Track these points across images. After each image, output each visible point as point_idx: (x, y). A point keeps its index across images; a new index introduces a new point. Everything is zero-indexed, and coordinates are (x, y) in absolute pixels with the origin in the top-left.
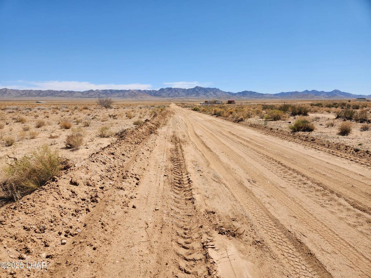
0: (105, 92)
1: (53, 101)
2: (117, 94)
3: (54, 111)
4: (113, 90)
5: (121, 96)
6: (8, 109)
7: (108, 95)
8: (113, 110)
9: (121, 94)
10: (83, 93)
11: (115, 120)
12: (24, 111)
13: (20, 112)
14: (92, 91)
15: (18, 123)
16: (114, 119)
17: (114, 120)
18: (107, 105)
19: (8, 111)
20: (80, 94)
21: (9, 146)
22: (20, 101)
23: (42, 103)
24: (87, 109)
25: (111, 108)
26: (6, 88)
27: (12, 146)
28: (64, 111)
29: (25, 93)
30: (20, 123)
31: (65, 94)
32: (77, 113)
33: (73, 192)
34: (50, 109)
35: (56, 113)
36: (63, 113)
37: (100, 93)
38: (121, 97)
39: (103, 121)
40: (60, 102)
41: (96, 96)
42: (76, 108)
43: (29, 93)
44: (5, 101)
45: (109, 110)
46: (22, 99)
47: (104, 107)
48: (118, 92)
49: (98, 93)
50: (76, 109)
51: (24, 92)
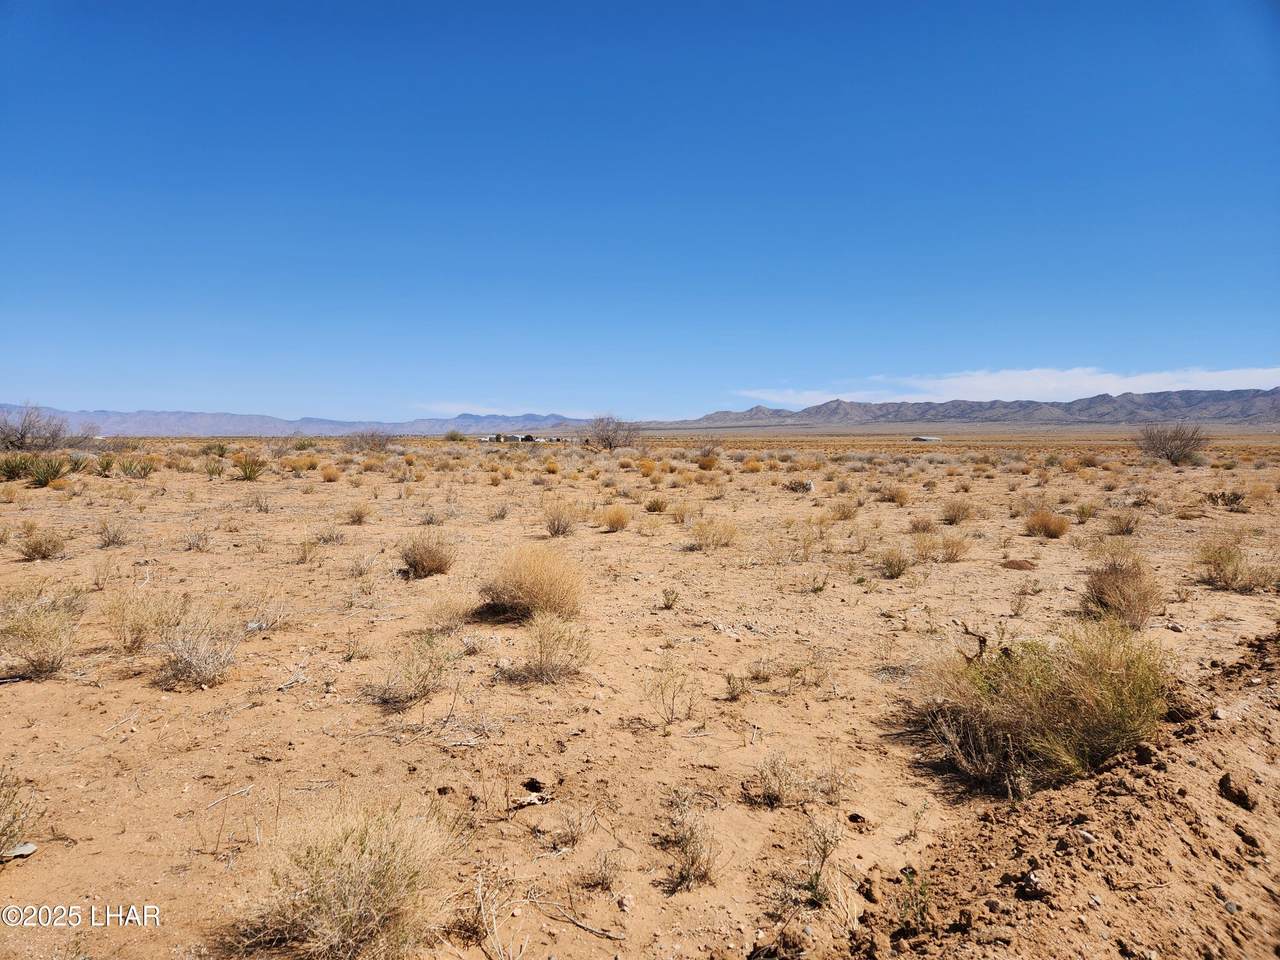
0: (1161, 401)
1: (963, 434)
2: (1214, 409)
3: (979, 469)
4: (1198, 392)
5: (1234, 417)
6: (848, 459)
7: (1175, 411)
8: (1206, 471)
9: (1235, 407)
10: (1068, 407)
11: (1240, 515)
12: (891, 467)
13: (880, 469)
14: (1104, 398)
15: (886, 504)
16: (1231, 511)
17: (1232, 514)
18: (1179, 453)
19: (850, 464)
20: (1058, 412)
21: (892, 577)
22: (869, 435)
23: (931, 443)
24: (1094, 466)
25: (1197, 464)
26: (838, 400)
27: (903, 579)
28: (1010, 471)
29: (885, 411)
30: (893, 504)
31: (1004, 411)
32: (1060, 480)
33: (1250, 841)
34: (964, 462)
35: (988, 477)
36: (1013, 479)
37: (1140, 405)
38: (1230, 420)
39: (1183, 518)
40: (986, 438)
41: (1121, 415)
42: (1051, 462)
43: (895, 413)
44: (832, 436)
45: (1189, 472)
46: (877, 431)
47: (1164, 461)
48: (1222, 400)
49: (1130, 407)
50: (1052, 464)
51: (884, 409)
